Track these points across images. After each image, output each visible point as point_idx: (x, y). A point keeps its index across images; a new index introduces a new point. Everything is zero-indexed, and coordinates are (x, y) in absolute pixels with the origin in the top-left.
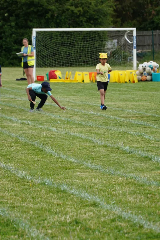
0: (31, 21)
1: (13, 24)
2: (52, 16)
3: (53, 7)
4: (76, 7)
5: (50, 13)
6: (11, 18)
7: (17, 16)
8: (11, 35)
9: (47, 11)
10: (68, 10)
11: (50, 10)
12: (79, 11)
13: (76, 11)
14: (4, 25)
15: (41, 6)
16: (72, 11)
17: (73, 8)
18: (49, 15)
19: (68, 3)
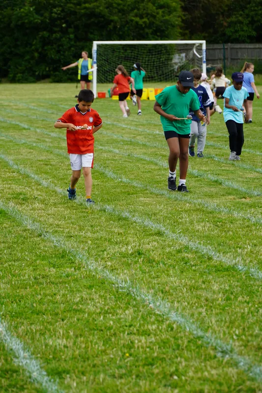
0: (92, 33)
1: (72, 36)
2: (115, 27)
3: (116, 18)
4: (141, 17)
5: (112, 24)
6: (70, 30)
7: (77, 28)
8: (70, 48)
9: (109, 22)
10: (132, 21)
11: (112, 21)
12: (145, 22)
13: (141, 22)
14: (62, 38)
15: (103, 16)
16: (137, 23)
17: (138, 19)
18: (111, 27)
19: (132, 14)
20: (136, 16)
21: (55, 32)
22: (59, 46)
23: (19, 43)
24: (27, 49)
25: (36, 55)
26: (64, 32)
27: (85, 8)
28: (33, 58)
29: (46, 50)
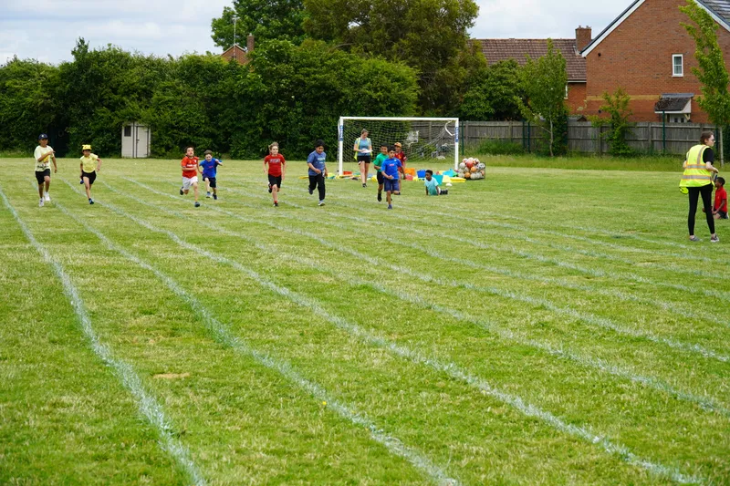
0: (321, 107)
1: (299, 110)
2: (346, 101)
3: (346, 91)
4: (376, 91)
5: (343, 97)
6: (297, 104)
7: (304, 100)
9: (340, 95)
10: (365, 94)
11: (343, 94)
12: (379, 96)
13: (374, 96)
14: (289, 111)
15: (334, 89)
16: (370, 96)
17: (371, 93)
18: (342, 100)
19: (365, 87)
20: (369, 89)
21: (281, 105)
22: (285, 121)
23: (241, 116)
24: (251, 122)
25: (260, 129)
26: (291, 104)
27: (315, 79)
28: (256, 132)
29: (271, 125)
